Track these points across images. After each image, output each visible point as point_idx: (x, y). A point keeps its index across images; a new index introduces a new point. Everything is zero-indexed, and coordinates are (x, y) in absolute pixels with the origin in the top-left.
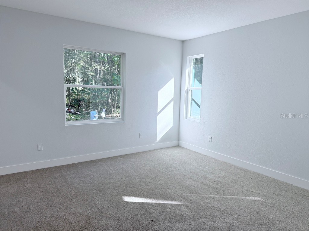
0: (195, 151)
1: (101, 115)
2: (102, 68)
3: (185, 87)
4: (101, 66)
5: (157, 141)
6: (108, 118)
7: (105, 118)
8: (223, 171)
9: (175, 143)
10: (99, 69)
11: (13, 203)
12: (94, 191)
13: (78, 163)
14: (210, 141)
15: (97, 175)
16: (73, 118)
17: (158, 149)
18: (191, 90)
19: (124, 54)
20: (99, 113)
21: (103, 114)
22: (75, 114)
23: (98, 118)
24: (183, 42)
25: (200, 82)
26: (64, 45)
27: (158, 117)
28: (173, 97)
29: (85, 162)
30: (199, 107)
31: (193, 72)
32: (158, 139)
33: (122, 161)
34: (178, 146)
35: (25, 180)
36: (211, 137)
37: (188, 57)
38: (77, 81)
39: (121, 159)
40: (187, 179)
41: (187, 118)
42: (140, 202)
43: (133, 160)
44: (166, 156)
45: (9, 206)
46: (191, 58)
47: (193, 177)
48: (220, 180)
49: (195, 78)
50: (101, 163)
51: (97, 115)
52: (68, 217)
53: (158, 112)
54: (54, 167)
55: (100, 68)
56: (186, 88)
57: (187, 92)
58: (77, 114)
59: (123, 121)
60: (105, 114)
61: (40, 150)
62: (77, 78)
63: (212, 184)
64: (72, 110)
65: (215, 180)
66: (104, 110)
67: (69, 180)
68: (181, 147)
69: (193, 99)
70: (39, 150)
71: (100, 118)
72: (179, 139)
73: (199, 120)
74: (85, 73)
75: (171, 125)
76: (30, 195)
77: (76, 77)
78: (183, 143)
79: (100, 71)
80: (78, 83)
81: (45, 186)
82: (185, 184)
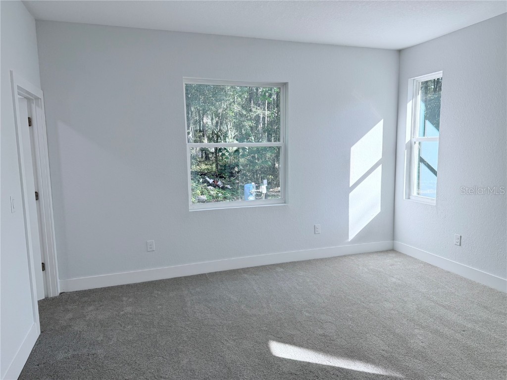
0: (425, 263)
1: (260, 191)
2: (267, 113)
3: (407, 136)
4: (265, 110)
5: (349, 240)
6: (273, 195)
7: (267, 196)
8: (485, 307)
9: (385, 244)
10: (261, 116)
11: (98, 339)
12: (225, 330)
13: (210, 274)
14: (459, 244)
15: (236, 299)
16: (220, 195)
17: (351, 255)
18: (417, 143)
19: (285, 85)
20: (257, 188)
21: (263, 189)
22: (223, 188)
23: (257, 195)
24: (400, 52)
25: (437, 126)
26: (183, 77)
27: (351, 195)
28: (380, 157)
29: (221, 273)
30: (435, 172)
31: (421, 107)
32: (352, 235)
33: (282, 275)
34: (392, 250)
35: (124, 299)
36: (461, 236)
37: (410, 81)
38: (230, 137)
39: (282, 270)
40: (405, 321)
41: (411, 197)
42: (304, 362)
43: (302, 273)
44: (366, 270)
45: (90, 344)
46: (417, 81)
47: (416, 318)
48: (477, 329)
49: (426, 118)
50: (246, 275)
51: (254, 190)
52: (174, 376)
53: (350, 186)
54: (172, 279)
55: (264, 114)
56: (408, 139)
57: (410, 147)
58: (227, 188)
59: (285, 203)
60: (267, 188)
61: (151, 250)
62: (230, 131)
63: (458, 336)
64: (219, 183)
65: (466, 329)
66: (265, 181)
67: (189, 304)
68: (398, 252)
69: (421, 160)
70: (149, 250)
71: (259, 195)
72: (393, 236)
73: (435, 202)
74: (240, 122)
75: (378, 210)
76: (124, 327)
77: (228, 131)
78: (403, 245)
79: (264, 118)
80: (230, 140)
81: (150, 313)
82: (398, 331)
